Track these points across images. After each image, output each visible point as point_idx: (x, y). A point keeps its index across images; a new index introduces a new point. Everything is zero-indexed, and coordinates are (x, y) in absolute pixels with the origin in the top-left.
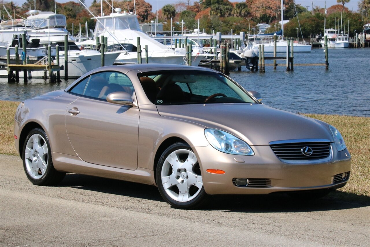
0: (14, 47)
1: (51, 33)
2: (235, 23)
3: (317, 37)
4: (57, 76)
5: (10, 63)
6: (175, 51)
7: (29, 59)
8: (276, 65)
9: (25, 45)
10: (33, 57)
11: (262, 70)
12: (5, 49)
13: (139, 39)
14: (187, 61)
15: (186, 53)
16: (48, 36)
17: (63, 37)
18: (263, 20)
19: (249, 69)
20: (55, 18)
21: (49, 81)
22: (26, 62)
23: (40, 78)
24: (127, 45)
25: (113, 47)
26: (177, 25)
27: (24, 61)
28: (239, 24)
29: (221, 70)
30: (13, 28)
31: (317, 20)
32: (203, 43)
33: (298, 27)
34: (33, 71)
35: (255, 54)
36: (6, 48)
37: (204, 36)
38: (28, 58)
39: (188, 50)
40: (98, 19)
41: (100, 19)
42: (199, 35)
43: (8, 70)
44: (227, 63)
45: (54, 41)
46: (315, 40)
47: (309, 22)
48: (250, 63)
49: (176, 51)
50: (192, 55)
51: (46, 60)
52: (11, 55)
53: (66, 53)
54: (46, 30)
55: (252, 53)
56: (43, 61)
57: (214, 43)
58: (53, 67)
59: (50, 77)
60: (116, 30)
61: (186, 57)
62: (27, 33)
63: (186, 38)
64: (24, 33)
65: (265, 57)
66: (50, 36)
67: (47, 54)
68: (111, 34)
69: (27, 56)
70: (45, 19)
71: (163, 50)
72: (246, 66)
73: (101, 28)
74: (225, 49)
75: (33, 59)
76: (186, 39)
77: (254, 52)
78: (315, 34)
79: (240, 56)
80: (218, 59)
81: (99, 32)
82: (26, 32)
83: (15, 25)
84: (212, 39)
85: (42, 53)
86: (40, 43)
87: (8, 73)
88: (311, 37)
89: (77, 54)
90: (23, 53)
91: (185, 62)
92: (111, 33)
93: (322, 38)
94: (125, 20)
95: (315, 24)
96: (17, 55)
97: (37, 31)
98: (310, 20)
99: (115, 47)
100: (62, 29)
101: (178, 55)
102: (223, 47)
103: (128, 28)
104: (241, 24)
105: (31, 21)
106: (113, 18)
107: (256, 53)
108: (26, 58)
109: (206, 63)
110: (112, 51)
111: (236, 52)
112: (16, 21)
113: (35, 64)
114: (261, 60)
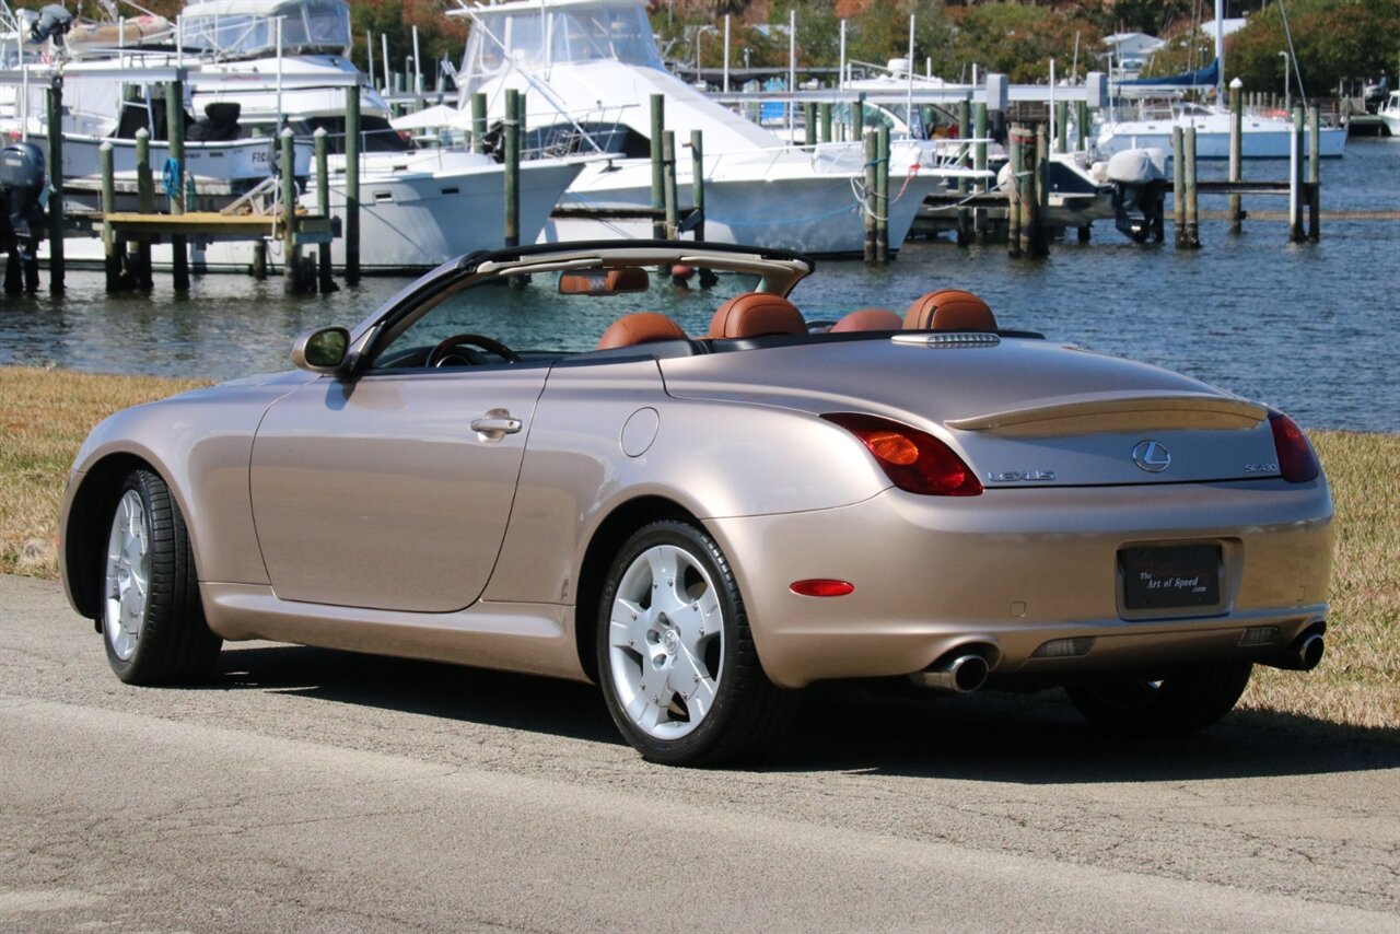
0: (133, 137)
1: (286, 77)
2: (1013, 33)
3: (1368, 91)
4: (318, 261)
5: (113, 210)
6: (816, 154)
7: (194, 190)
8: (1241, 215)
9: (178, 129)
10: (214, 183)
11: (1186, 236)
12: (93, 147)
13: (659, 102)
14: (870, 197)
15: (866, 166)
16: (275, 90)
17: (338, 92)
18: (1129, 18)
19: (1128, 232)
20: (304, 14)
21: (287, 285)
22: (185, 203)
23: (237, 272)
24: (614, 131)
25: (549, 136)
26: (762, 38)
27: (174, 197)
28: (1030, 36)
29: (1011, 236)
30: (121, 55)
31: (1367, 19)
32: (927, 120)
33: (1285, 50)
34: (211, 243)
35: (1153, 168)
36: (98, 143)
37: (933, 89)
38: (192, 184)
39: (872, 151)
40: (480, 15)
41: (487, 17)
42: (914, 87)
43: (107, 238)
44: (1039, 210)
45: (297, 111)
46: (1359, 104)
47: (1334, 26)
48: (1130, 209)
49: (822, 157)
50: (891, 174)
51: (272, 194)
52: (117, 175)
53: (353, 162)
54: (266, 66)
55: (1143, 166)
56: (261, 200)
57: (976, 121)
58: (301, 228)
59: (288, 270)
60: (555, 64)
61: (862, 180)
62: (186, 78)
63: (857, 100)
64: (173, 78)
65: (1199, 181)
66: (282, 89)
67: (276, 170)
68: (534, 80)
69: (187, 178)
70: (258, 18)
71: (761, 152)
72: (1113, 222)
73: (490, 56)
74: (1029, 146)
75: (213, 190)
76: (860, 104)
77: (1150, 160)
78: (1359, 79)
79: (1090, 177)
80: (998, 190)
81: (480, 72)
82: (183, 73)
83: (135, 43)
84: (967, 103)
85: (249, 167)
86: (240, 121)
87: (107, 248)
88: (1341, 91)
89: (397, 168)
90: (172, 165)
91: (859, 205)
92: (535, 77)
93: (1389, 96)
94: (594, 21)
95: (1362, 35)
96: (145, 172)
97: (224, 69)
98: (1339, 17)
99: (564, 140)
100: (332, 60)
101: (830, 172)
102: (1021, 137)
103: (609, 55)
104: (1037, 34)
105: (201, 25)
106: (543, 11)
107: (1160, 166)
108: (185, 186)
109: (947, 207)
110: (548, 158)
111: (1069, 161)
112: (133, 26)
113: (222, 211)
114: (1182, 196)
